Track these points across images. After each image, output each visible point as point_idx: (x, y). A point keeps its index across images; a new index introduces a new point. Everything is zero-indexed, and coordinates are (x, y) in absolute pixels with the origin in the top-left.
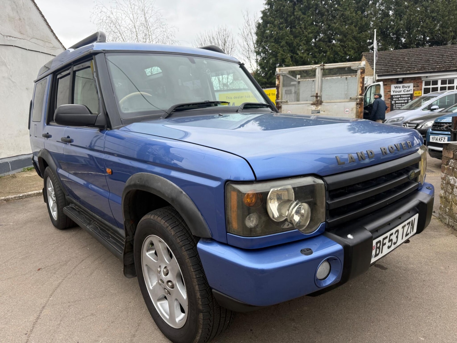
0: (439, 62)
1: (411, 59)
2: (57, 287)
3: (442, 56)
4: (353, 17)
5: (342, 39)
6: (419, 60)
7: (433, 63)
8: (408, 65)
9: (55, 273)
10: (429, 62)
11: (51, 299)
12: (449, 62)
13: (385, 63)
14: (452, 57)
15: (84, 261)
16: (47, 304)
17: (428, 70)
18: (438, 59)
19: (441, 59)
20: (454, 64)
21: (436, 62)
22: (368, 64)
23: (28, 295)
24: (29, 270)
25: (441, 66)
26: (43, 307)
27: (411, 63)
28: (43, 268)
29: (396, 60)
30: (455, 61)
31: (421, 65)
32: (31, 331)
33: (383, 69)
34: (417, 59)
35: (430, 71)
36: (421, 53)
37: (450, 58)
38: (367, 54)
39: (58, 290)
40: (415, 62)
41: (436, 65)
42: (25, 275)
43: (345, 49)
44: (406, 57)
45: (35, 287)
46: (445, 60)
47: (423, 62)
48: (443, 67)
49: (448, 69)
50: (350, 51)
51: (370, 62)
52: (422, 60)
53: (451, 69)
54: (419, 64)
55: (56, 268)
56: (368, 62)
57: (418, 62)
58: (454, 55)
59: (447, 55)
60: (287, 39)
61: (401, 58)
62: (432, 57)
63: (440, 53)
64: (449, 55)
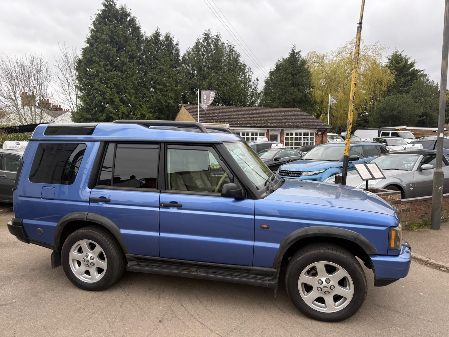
0: (238, 119)
1: (219, 114)
3: (238, 114)
4: (170, 72)
5: (162, 89)
6: (225, 116)
7: (235, 119)
8: (219, 119)
10: (232, 118)
12: (244, 120)
13: (202, 115)
14: (244, 116)
17: (234, 125)
18: (236, 116)
19: (238, 117)
20: (247, 122)
21: (236, 119)
22: (190, 114)
25: (240, 123)
27: (220, 117)
29: (209, 114)
30: (247, 120)
31: (228, 120)
33: (203, 120)
34: (223, 115)
35: (235, 125)
36: (223, 110)
37: (243, 117)
38: (186, 106)
40: (223, 118)
41: (236, 121)
43: (166, 98)
44: (215, 112)
46: (241, 118)
47: (228, 118)
48: (242, 123)
49: (246, 126)
50: (170, 100)
51: (191, 113)
52: (227, 116)
53: (247, 125)
54: (226, 119)
56: (189, 113)
57: (225, 118)
58: (245, 115)
59: (241, 115)
60: (116, 81)
61: (212, 113)
62: (232, 114)
63: (235, 112)
64: (242, 115)
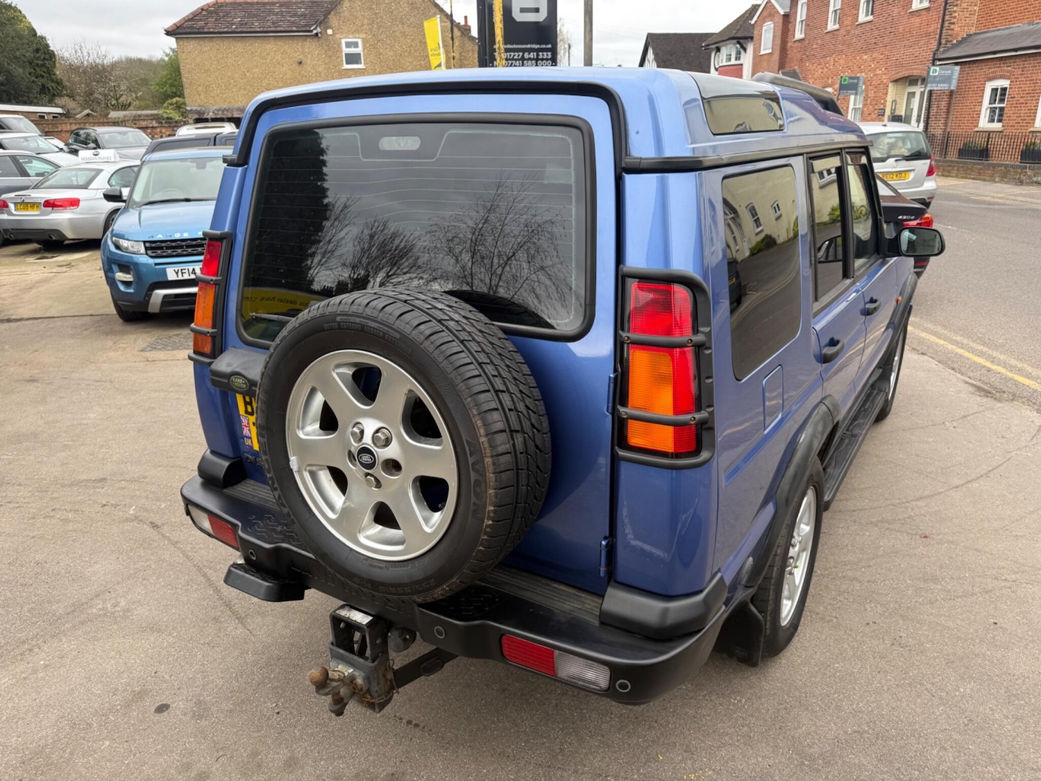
2: (925, 497)
9: (910, 517)
11: (942, 490)
15: (854, 509)
16: (950, 487)
23: (966, 510)
24: (940, 547)
26: (957, 487)
28: (918, 537)
32: (982, 476)
39: (927, 493)
42: (952, 542)
45: (950, 515)
55: (901, 524)
